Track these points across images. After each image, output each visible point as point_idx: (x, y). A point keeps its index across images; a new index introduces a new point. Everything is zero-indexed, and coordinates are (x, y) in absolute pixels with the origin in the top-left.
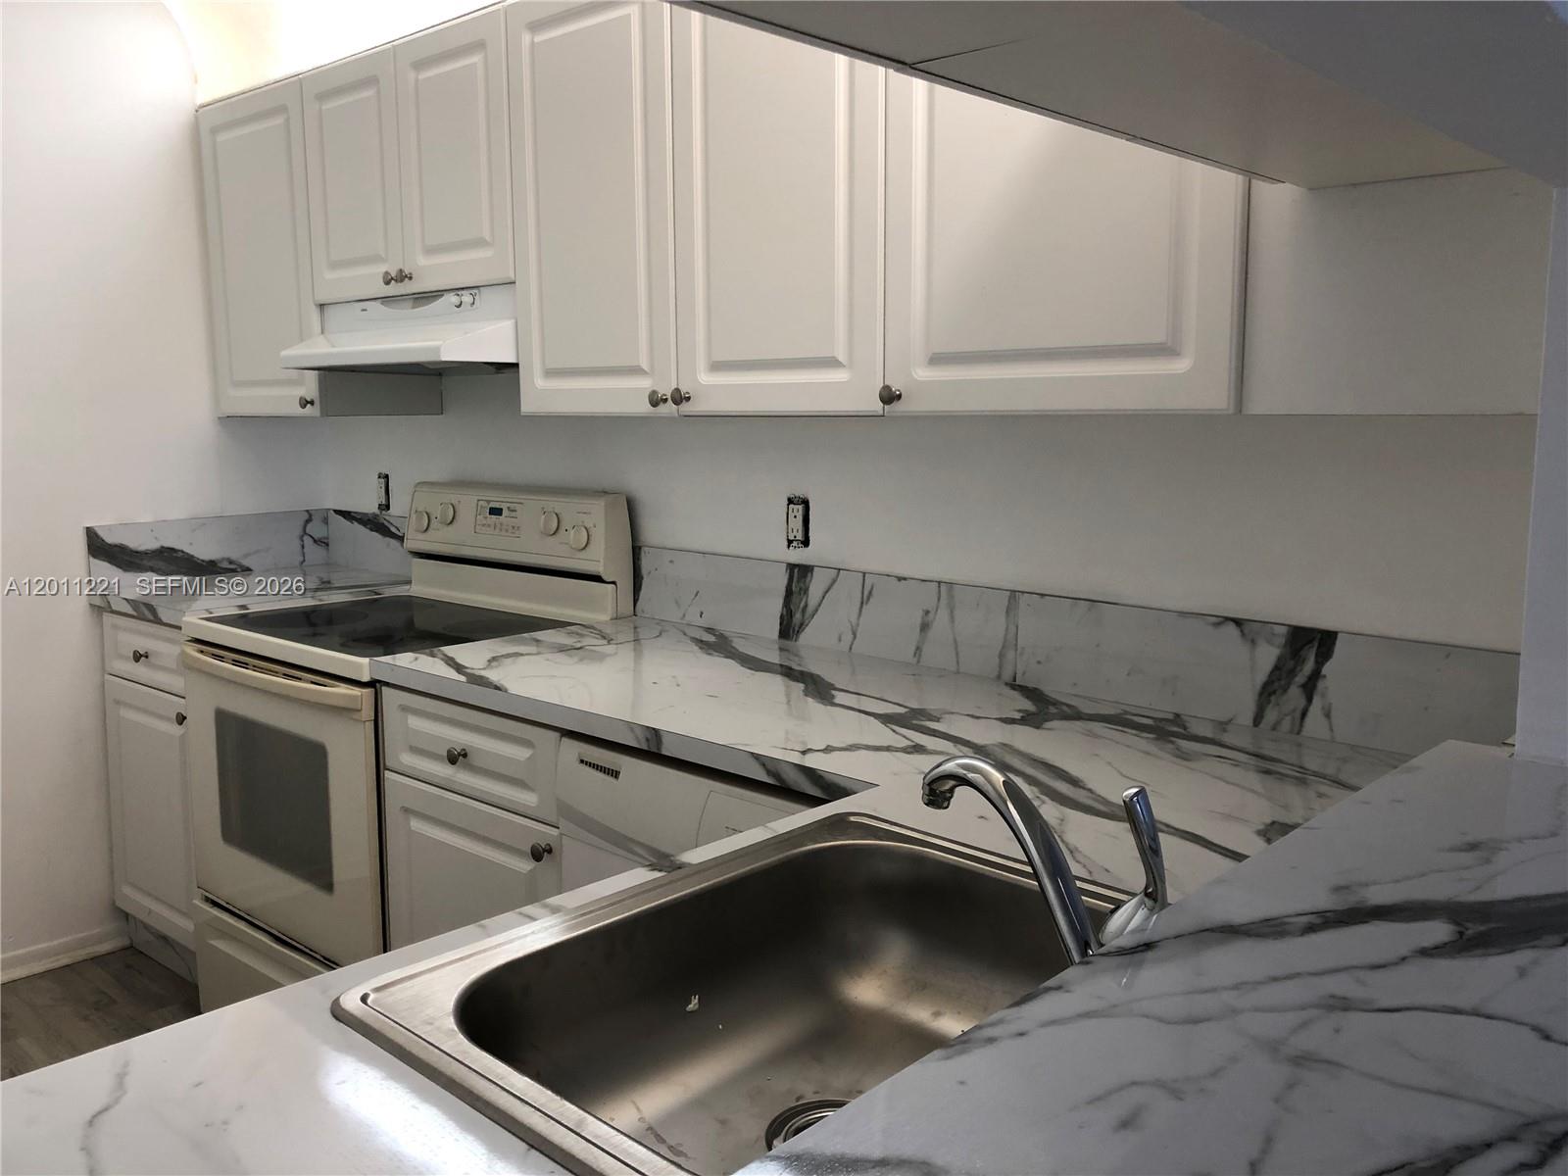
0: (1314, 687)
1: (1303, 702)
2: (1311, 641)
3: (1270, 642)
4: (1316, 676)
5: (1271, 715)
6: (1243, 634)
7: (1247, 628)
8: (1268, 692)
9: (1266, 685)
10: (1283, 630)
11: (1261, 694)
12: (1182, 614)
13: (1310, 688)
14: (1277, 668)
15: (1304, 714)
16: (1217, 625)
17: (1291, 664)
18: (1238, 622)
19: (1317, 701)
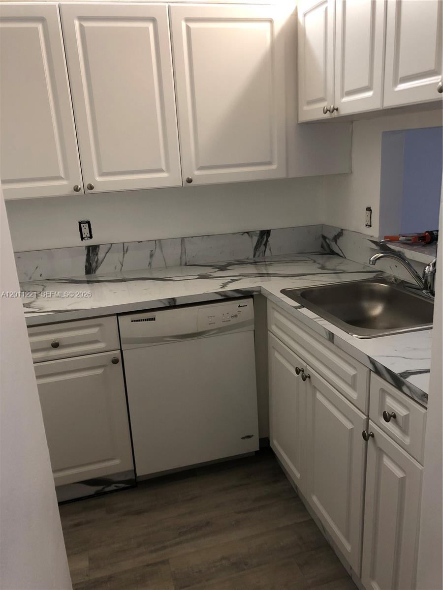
0: (267, 244)
1: (264, 248)
2: (265, 234)
3: (255, 236)
4: (267, 241)
5: (257, 254)
6: (249, 235)
7: (250, 234)
8: (256, 248)
9: (255, 247)
10: (258, 232)
11: (255, 249)
12: (233, 234)
13: (265, 245)
14: (258, 241)
15: (265, 251)
16: (242, 234)
17: (261, 240)
18: (247, 233)
19: (267, 247)
